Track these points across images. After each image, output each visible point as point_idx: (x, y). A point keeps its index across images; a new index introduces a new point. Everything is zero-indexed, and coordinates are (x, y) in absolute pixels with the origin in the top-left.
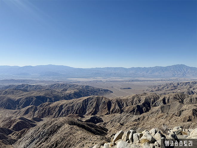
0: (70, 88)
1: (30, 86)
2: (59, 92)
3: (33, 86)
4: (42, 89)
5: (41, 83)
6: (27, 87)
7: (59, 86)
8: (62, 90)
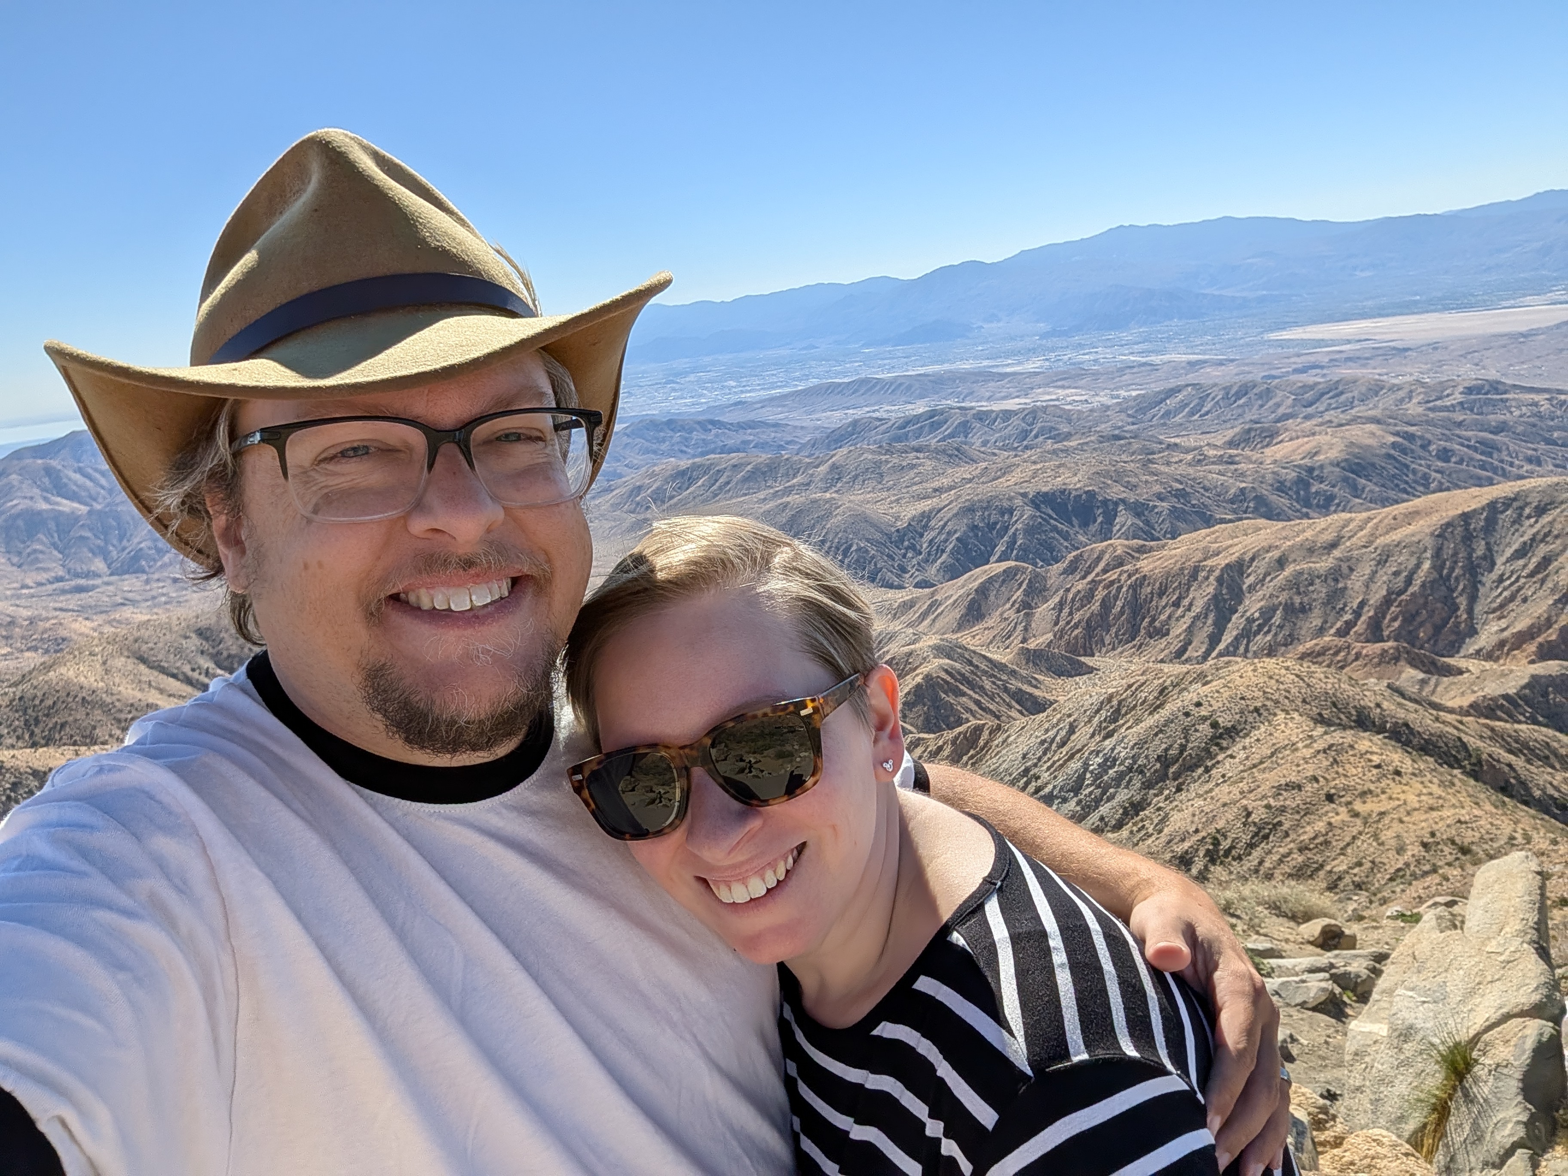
0: (1307, 418)
1: (981, 416)
2: (1212, 453)
3: (1007, 415)
4: (1068, 436)
5: (1061, 392)
6: (965, 428)
7: (1203, 400)
8: (1230, 434)
